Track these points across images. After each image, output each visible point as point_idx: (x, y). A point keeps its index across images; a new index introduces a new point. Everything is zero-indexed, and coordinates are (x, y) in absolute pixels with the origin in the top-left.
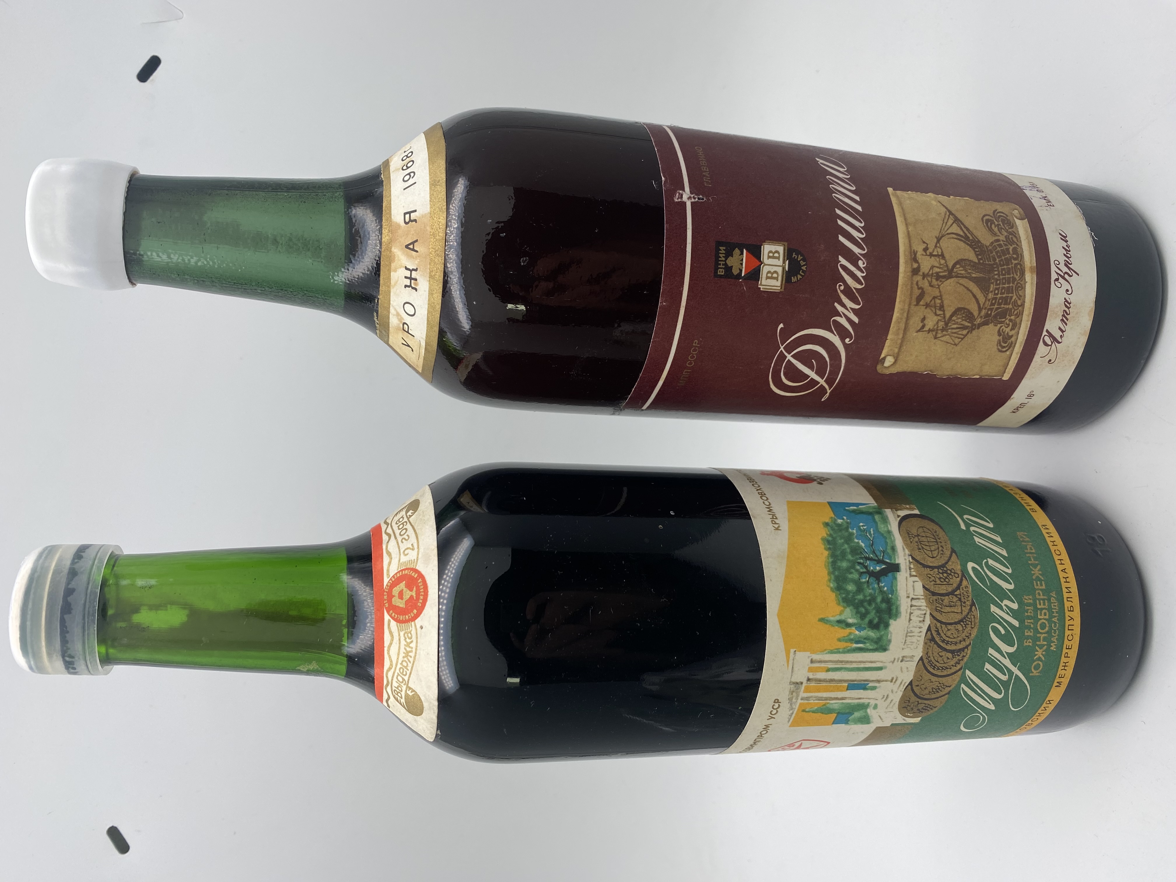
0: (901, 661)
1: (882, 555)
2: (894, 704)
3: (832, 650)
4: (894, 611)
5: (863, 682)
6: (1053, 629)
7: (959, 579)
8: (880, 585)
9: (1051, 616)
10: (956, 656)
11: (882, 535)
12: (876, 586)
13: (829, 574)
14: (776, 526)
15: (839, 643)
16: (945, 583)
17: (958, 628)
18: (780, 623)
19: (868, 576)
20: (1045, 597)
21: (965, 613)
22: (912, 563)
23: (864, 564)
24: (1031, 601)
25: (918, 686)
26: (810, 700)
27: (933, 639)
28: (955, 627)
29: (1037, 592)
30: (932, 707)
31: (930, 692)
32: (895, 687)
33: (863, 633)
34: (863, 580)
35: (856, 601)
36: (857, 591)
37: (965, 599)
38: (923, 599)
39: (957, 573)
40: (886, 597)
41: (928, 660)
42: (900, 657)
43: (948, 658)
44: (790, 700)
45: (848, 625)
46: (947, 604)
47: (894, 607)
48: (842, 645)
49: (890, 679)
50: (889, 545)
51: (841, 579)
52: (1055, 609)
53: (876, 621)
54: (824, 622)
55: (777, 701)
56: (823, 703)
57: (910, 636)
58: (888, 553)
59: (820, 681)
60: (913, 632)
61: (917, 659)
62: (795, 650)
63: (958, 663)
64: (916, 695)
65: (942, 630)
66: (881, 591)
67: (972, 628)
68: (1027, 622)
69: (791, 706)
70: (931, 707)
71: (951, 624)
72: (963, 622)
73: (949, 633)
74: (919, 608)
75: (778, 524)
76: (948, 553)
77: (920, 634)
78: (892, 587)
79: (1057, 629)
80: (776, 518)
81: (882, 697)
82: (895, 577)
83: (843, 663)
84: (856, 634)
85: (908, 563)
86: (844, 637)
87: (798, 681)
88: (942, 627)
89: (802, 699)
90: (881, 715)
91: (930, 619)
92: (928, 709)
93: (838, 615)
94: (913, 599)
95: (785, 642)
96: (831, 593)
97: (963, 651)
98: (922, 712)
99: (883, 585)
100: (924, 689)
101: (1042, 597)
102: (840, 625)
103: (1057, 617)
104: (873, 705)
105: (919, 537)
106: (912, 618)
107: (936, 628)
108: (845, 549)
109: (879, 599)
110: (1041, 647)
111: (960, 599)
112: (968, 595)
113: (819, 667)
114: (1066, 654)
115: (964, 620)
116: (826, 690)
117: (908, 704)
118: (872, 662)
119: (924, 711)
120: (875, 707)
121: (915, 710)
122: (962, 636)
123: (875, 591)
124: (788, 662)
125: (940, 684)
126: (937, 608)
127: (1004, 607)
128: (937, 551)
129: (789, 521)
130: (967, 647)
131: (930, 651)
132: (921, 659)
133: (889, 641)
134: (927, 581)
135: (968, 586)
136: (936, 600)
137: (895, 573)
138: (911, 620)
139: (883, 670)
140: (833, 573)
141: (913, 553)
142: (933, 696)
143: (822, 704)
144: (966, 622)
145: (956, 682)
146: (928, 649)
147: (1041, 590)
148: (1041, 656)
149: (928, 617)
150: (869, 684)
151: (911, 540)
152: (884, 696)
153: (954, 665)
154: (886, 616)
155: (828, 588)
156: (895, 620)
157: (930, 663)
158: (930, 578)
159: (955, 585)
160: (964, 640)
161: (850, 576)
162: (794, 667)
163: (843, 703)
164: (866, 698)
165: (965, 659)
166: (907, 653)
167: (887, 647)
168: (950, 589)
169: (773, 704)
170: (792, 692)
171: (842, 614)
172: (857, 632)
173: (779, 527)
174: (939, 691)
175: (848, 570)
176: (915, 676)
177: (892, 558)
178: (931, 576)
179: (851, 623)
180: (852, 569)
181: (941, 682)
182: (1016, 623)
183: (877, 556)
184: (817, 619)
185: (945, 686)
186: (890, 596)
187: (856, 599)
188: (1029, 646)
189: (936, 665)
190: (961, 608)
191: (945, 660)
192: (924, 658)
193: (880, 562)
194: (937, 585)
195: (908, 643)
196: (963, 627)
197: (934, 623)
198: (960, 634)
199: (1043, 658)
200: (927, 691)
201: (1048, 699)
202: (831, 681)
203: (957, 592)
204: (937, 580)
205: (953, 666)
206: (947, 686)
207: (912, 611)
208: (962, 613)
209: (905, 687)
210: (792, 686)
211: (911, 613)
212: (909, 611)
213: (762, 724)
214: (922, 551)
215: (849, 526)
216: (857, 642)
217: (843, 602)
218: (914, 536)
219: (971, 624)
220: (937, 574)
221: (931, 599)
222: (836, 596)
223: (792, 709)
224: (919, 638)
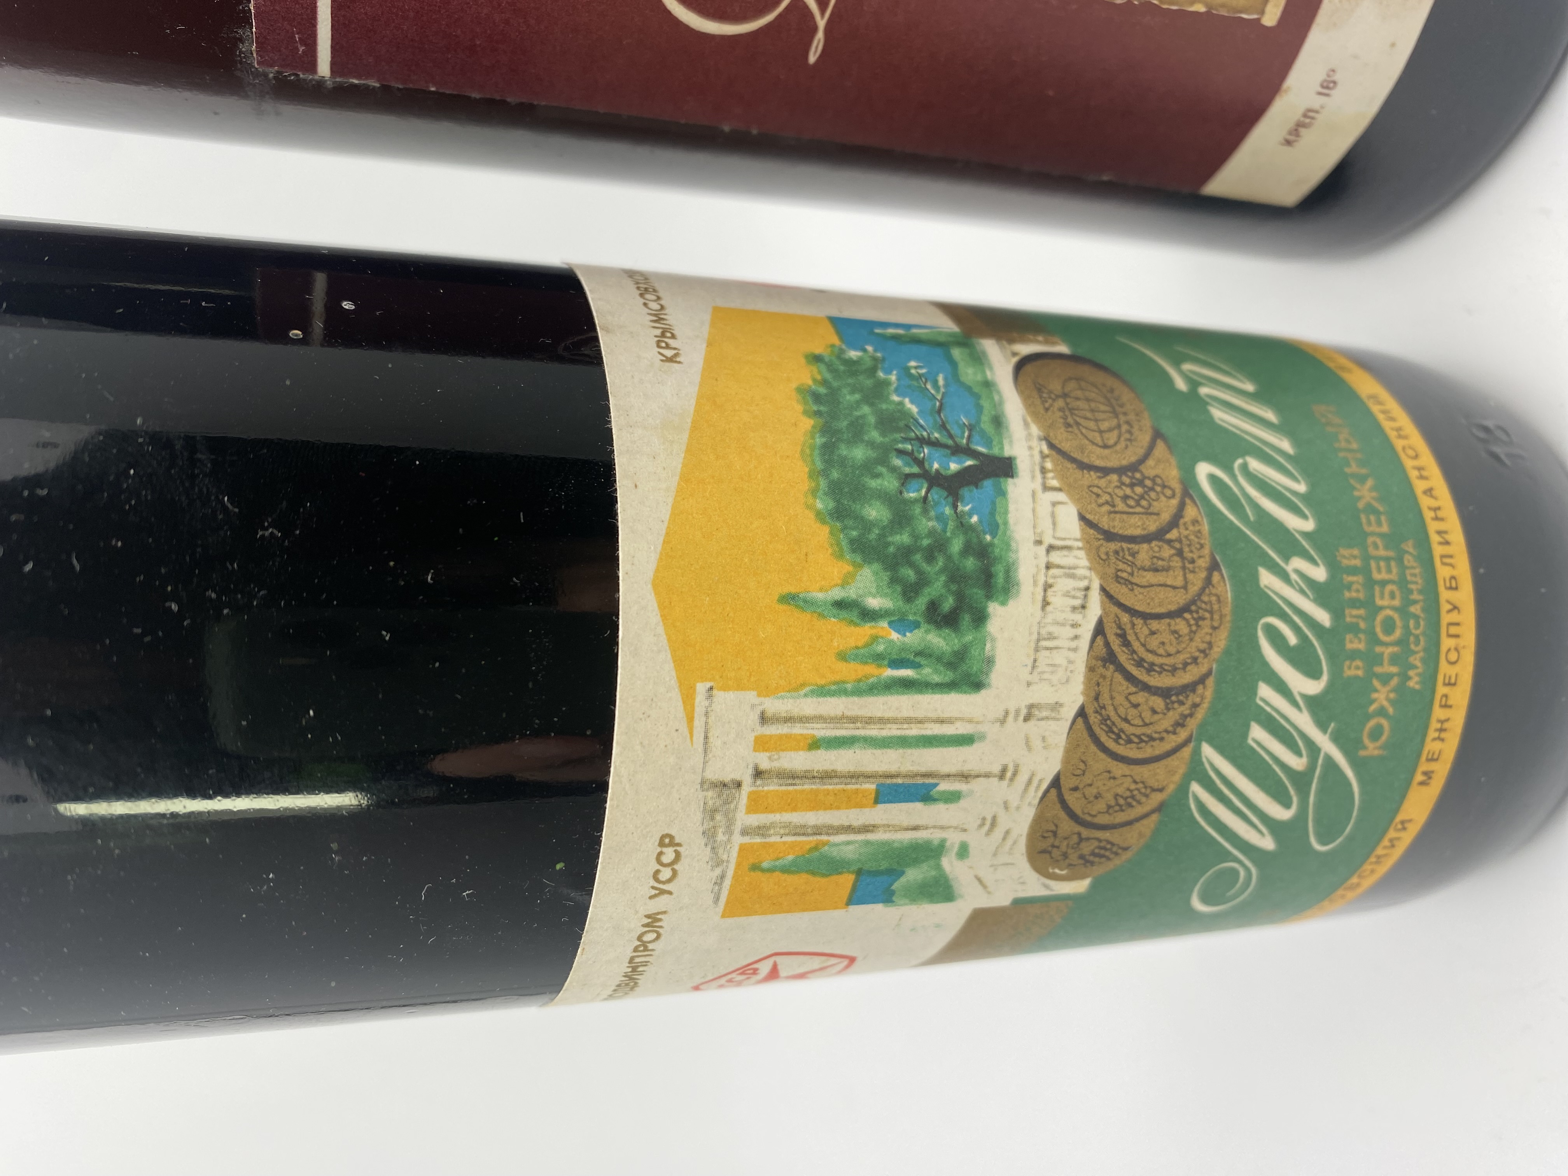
0: (1027, 719)
1: (966, 434)
2: (1015, 843)
3: (823, 686)
4: (1000, 579)
5: (920, 781)
6: (1413, 634)
7: (1175, 502)
8: (960, 508)
9: (1408, 602)
10: (1176, 705)
11: (969, 389)
12: (948, 511)
13: (812, 475)
14: (669, 353)
15: (842, 666)
16: (1138, 509)
17: (1177, 628)
18: (662, 607)
19: (926, 485)
20: (1391, 554)
21: (1194, 589)
22: (1047, 456)
23: (916, 454)
24: (1357, 562)
25: (1075, 789)
26: (770, 836)
27: (1110, 658)
28: (1169, 625)
29: (1370, 540)
30: (1117, 850)
31: (1109, 807)
32: (1011, 792)
33: (913, 638)
34: (912, 495)
35: (891, 549)
36: (892, 522)
37: (1191, 552)
38: (1079, 548)
39: (1170, 488)
40: (975, 540)
41: (1101, 714)
42: (1023, 707)
43: (1154, 712)
44: (709, 835)
45: (868, 615)
46: (1147, 563)
47: (999, 570)
48: (851, 671)
49: (996, 769)
50: (986, 412)
51: (846, 490)
52: (1416, 583)
53: (948, 603)
54: (797, 606)
55: (667, 840)
56: (811, 842)
57: (1047, 649)
58: (983, 433)
59: (793, 777)
60: (1055, 638)
61: (1069, 712)
62: (708, 685)
63: (1180, 724)
64: (1072, 815)
65: (1136, 634)
66: (962, 525)
67: (1214, 628)
68: (1352, 614)
69: (716, 854)
70: (1115, 849)
71: (1158, 617)
72: (1191, 612)
73: (1153, 643)
74: (1070, 573)
75: (675, 349)
76: (1145, 438)
77: (1073, 644)
78: (993, 513)
79: (1424, 634)
80: (673, 337)
81: (979, 822)
82: (1001, 489)
83: (859, 725)
84: (892, 641)
85: (1037, 458)
86: (857, 648)
87: (727, 779)
88: (1133, 625)
89: (745, 832)
90: (981, 874)
91: (1102, 602)
92: (1107, 853)
93: (836, 585)
94: (1051, 548)
95: (679, 663)
96: (818, 525)
97: (1194, 691)
98: (1092, 863)
99: (967, 508)
100: (1092, 799)
101: (1382, 552)
102: (844, 614)
103: (1421, 604)
104: (957, 846)
105: (1068, 400)
106: (1050, 599)
107: (1119, 627)
108: (863, 417)
109: (956, 546)
110: (1385, 679)
111: (1180, 553)
112: (1199, 543)
113: (788, 737)
114: (1444, 699)
115: (1193, 608)
116: (815, 803)
117: (1051, 840)
118: (941, 721)
119: (1097, 859)
120: (963, 852)
121: (1073, 857)
122: (1189, 649)
123: (946, 525)
124: (690, 719)
125: (1135, 782)
126: (1119, 573)
127: (1294, 577)
128: (1116, 432)
129: (710, 344)
130: (1202, 680)
131: (1105, 690)
132: (1082, 713)
133: (989, 662)
134: (1090, 503)
135: (1199, 519)
136: (1116, 552)
137: (1002, 480)
138: (1048, 604)
139: (975, 745)
140: (825, 473)
141: (1051, 434)
142: (1121, 818)
143: (808, 847)
144: (1197, 612)
145: (1177, 778)
146: (1098, 684)
147: (1382, 535)
148: (1385, 703)
149: (1095, 596)
150: (936, 785)
151: (1047, 405)
152: (984, 819)
153: (1170, 729)
154: (977, 593)
155: (807, 512)
156: (1003, 603)
157: (1106, 725)
158: (1098, 496)
159: (1166, 517)
160: (1195, 660)
161: (874, 483)
162: (710, 735)
163: (868, 843)
164: (934, 827)
165: (1200, 714)
166: (1042, 694)
167: (983, 677)
168: (1153, 526)
169: (659, 849)
170: (711, 813)
171: (848, 583)
172: (894, 636)
173: (676, 355)
174: (1134, 803)
175: (868, 468)
176: (1066, 760)
177: (994, 443)
178: (1100, 492)
179: (877, 608)
180: (883, 466)
181: (1138, 779)
182: (1323, 617)
183: (951, 436)
184: (777, 598)
185: (1148, 791)
186: (988, 538)
187: (888, 544)
188: (1356, 677)
189: (1122, 730)
190: (1185, 575)
191: (1147, 715)
192: (1090, 711)
193: (957, 450)
194: (1118, 516)
195: (1042, 666)
196: (1190, 626)
197: (1113, 616)
198: (1183, 646)
199: (1391, 710)
200: (1101, 806)
201: (1400, 817)
202: (827, 776)
203: (1173, 535)
204: (1118, 501)
205: (1167, 732)
206: (1154, 790)
207: (1050, 581)
208: (1185, 587)
209: (1040, 794)
210: (710, 794)
211: (1047, 587)
212: (1041, 580)
213: (637, 912)
214: (1077, 431)
215: (880, 366)
216: (897, 663)
217: (854, 551)
218: (1053, 396)
219: (1212, 619)
220: (1117, 487)
221: (1103, 550)
222: (831, 533)
223: (718, 862)
224: (1071, 655)
